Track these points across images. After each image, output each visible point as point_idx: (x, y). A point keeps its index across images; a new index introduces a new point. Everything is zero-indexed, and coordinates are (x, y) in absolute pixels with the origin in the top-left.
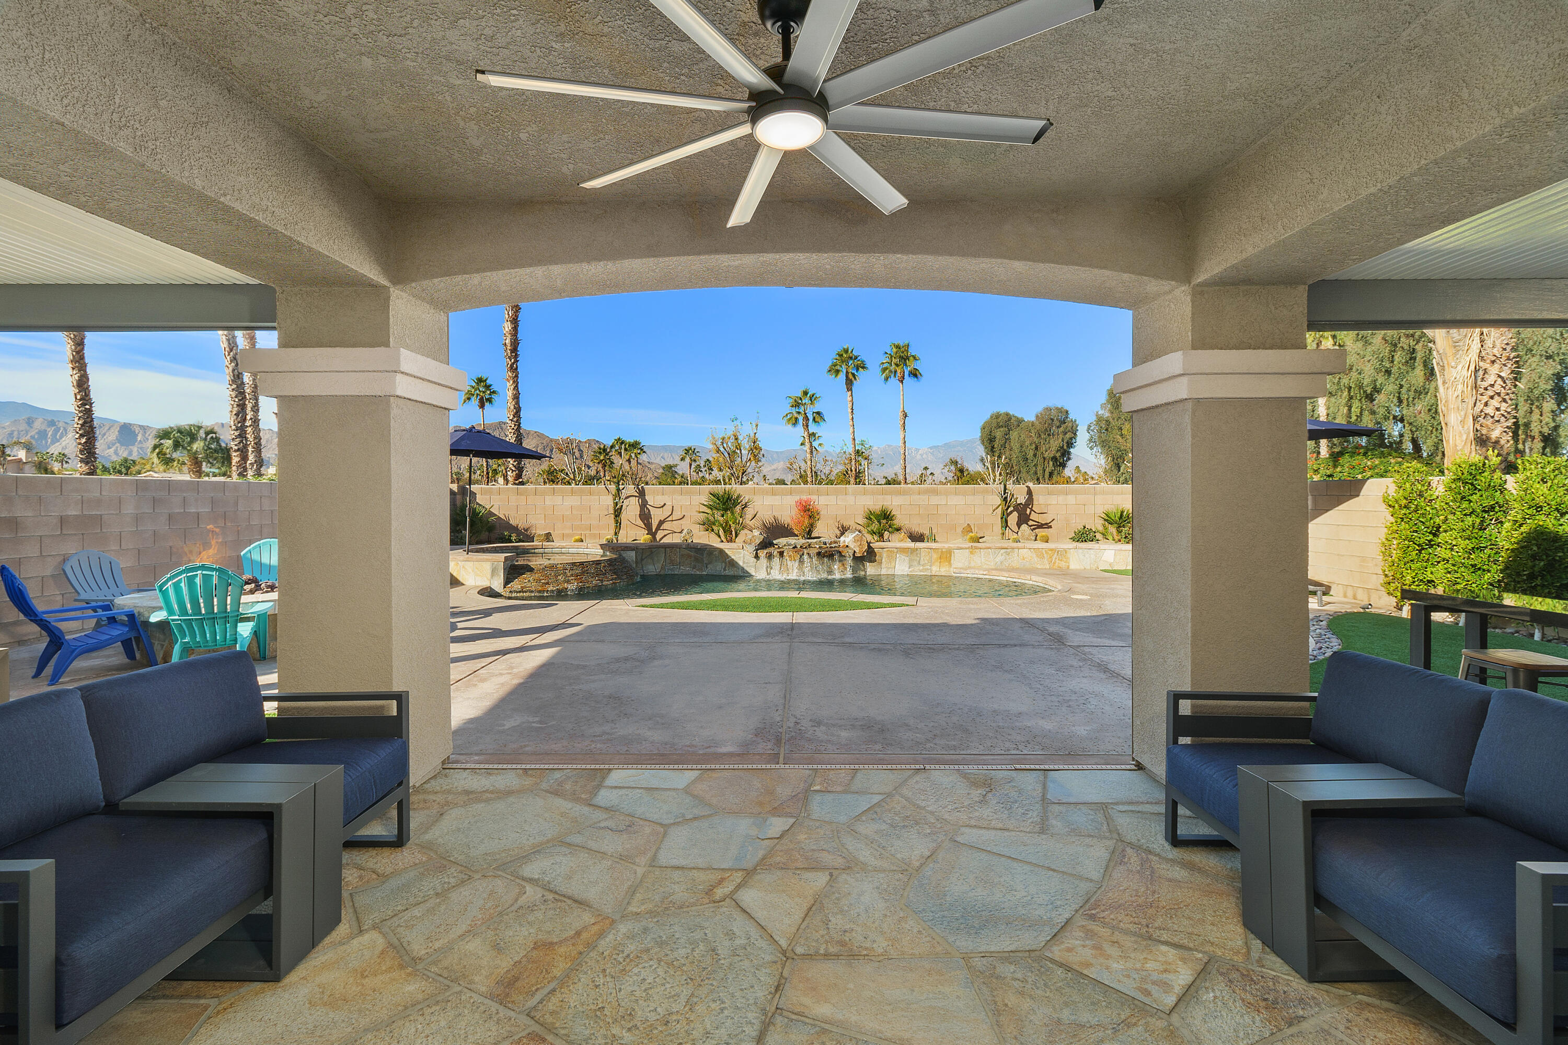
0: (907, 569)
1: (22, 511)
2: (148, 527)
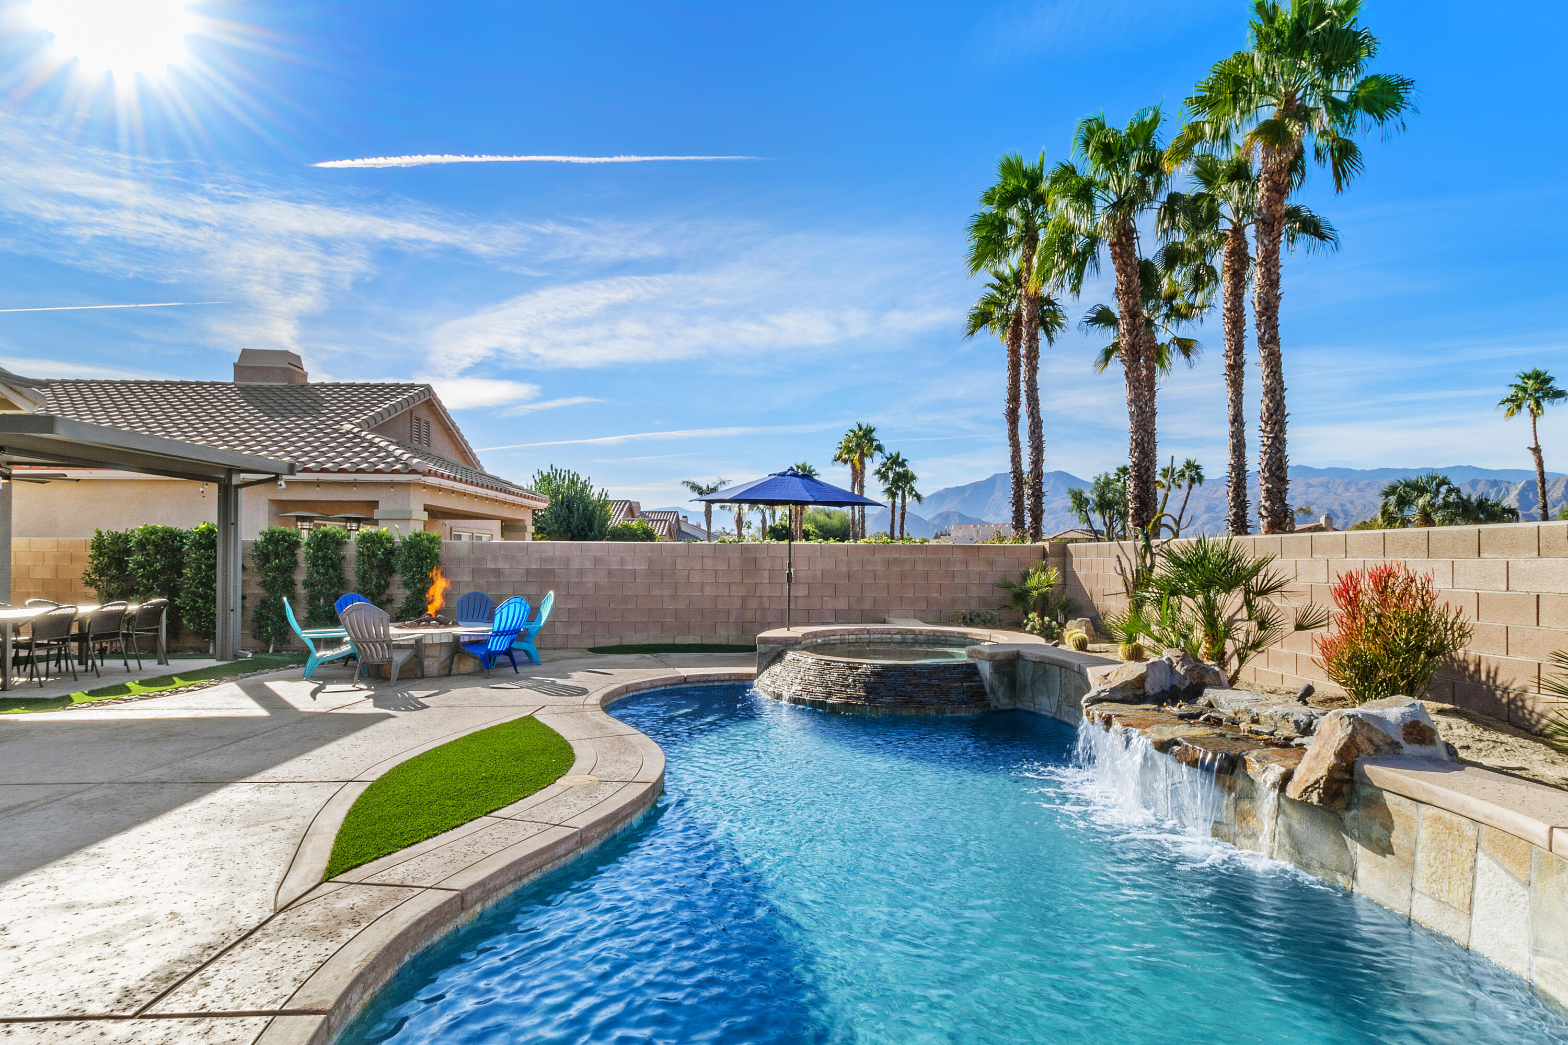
1: (502, 565)
2: (590, 579)
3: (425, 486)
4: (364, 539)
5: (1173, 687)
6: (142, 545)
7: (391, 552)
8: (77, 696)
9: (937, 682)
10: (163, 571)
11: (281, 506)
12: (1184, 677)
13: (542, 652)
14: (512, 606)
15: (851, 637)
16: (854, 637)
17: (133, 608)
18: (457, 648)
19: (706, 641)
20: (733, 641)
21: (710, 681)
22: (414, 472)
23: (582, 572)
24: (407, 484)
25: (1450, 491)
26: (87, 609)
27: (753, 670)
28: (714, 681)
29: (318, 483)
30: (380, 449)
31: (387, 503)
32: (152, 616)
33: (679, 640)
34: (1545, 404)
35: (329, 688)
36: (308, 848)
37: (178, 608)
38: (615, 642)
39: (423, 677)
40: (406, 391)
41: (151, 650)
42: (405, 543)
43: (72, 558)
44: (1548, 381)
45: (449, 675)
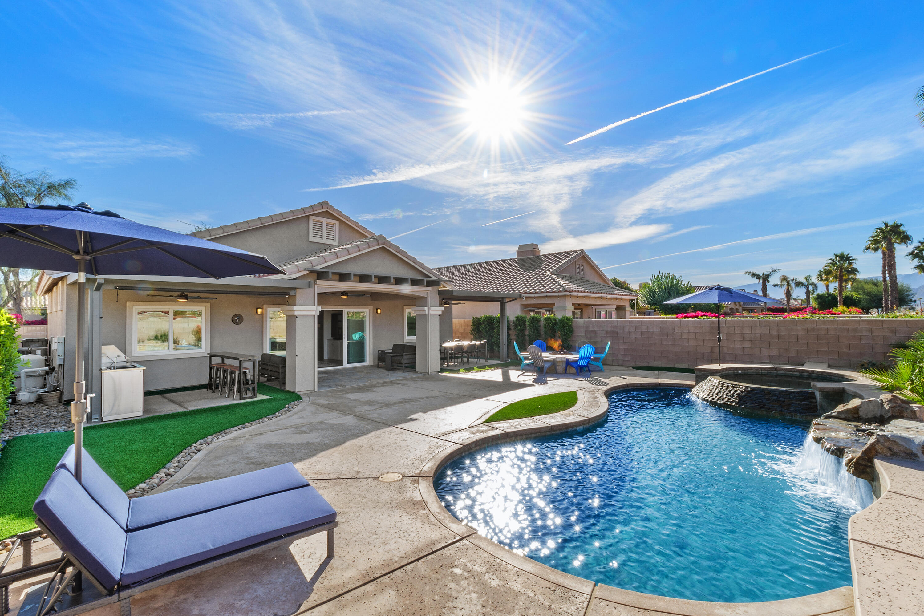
1: (596, 329)
2: (633, 336)
3: (571, 296)
4: (546, 319)
5: (881, 416)
6: (484, 322)
7: (555, 324)
8: (461, 370)
9: (783, 399)
10: (489, 330)
11: (525, 306)
12: (888, 411)
13: (605, 366)
14: (586, 348)
15: (763, 371)
16: (766, 371)
17: (478, 343)
18: (568, 363)
21: (672, 386)
22: (566, 291)
23: (629, 333)
24: (565, 296)
26: (466, 343)
27: (694, 383)
28: (675, 387)
29: (535, 297)
30: (557, 282)
31: (558, 303)
32: (483, 346)
33: (677, 366)
35: (526, 374)
36: (484, 417)
37: (492, 343)
38: (645, 364)
39: (556, 373)
40: (573, 254)
41: (483, 357)
42: (559, 320)
43: (468, 326)
45: (566, 373)
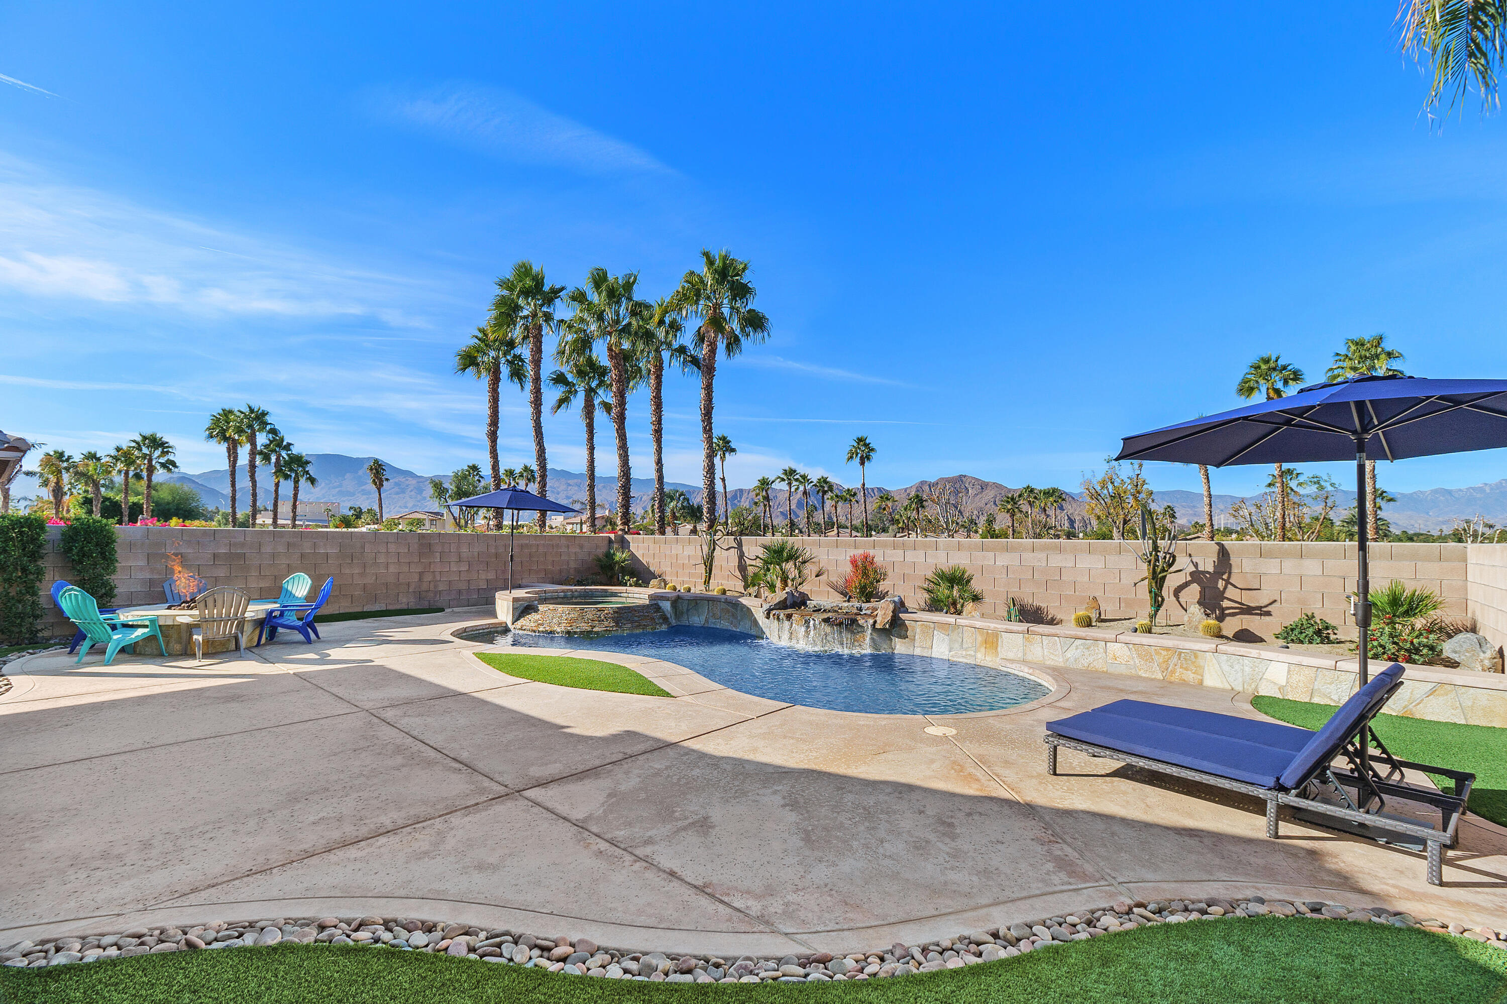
0: (947, 653)
1: (185, 549)
9: (647, 614)
19: (390, 607)
20: (412, 606)
21: (477, 630)
25: (684, 499)
34: (727, 455)
44: (729, 442)
